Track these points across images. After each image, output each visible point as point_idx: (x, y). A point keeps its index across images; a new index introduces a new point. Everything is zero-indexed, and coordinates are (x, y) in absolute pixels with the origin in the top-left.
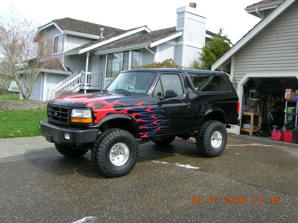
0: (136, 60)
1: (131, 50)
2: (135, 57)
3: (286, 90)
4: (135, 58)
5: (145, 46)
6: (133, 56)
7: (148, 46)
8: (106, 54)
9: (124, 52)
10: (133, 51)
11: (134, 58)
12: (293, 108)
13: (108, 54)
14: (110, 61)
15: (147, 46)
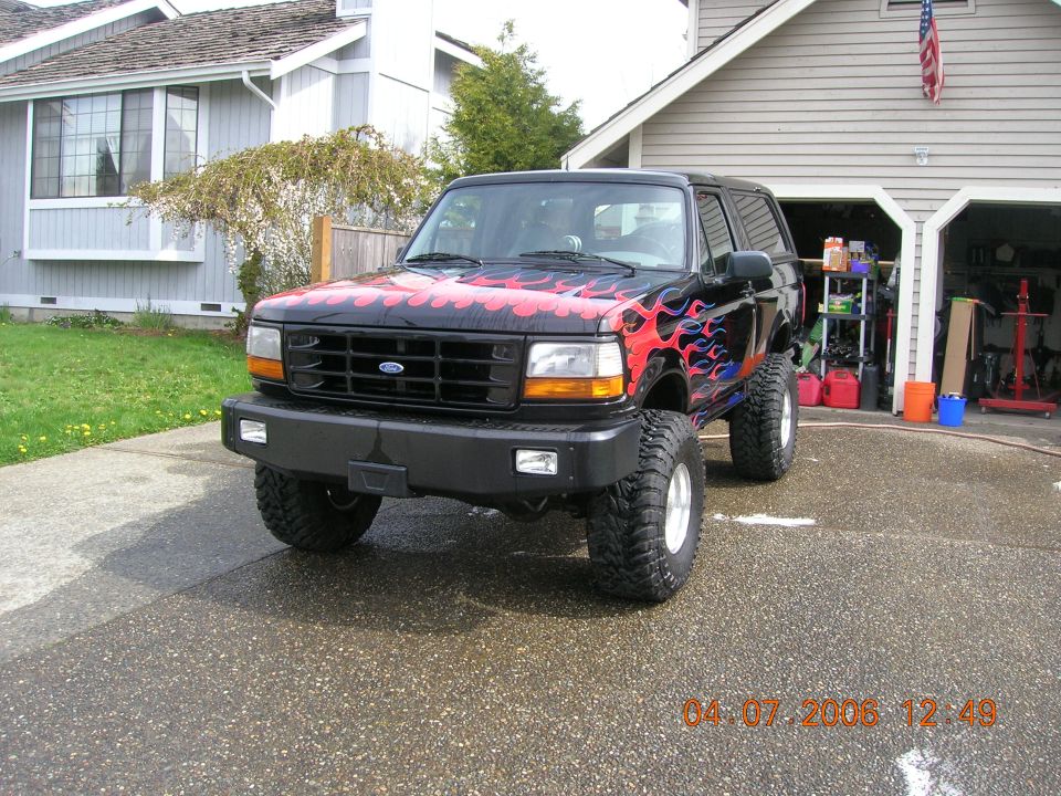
0: (185, 128)
1: (161, 88)
2: (175, 115)
3: (827, 241)
4: (178, 120)
5: (240, 72)
6: (170, 112)
7: (253, 75)
8: (26, 101)
9: (124, 93)
10: (170, 90)
11: (172, 120)
12: (848, 298)
13: (36, 102)
14: (44, 129)
15: (249, 72)
